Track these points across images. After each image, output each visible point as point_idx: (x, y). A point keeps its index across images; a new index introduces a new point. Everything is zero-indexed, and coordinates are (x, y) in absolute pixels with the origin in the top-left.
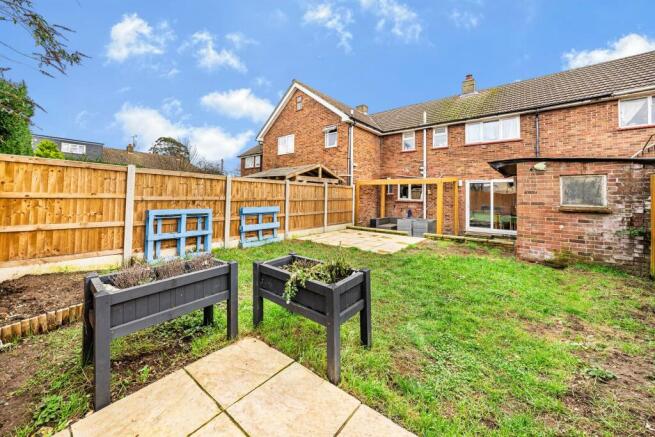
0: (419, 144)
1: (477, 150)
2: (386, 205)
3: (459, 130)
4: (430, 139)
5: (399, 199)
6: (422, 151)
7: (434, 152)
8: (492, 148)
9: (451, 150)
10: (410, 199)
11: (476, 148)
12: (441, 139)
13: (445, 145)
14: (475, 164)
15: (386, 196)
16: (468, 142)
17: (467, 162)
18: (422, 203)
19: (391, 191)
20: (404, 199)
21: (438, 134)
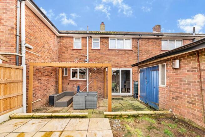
0: (84, 45)
1: (114, 53)
2: (62, 83)
3: (106, 40)
4: (90, 43)
5: (71, 79)
6: (86, 50)
7: (92, 52)
8: (121, 52)
9: (101, 51)
10: (78, 79)
11: (114, 52)
12: (96, 44)
13: (99, 48)
14: (113, 60)
15: (62, 77)
16: (110, 48)
17: (110, 58)
18: (86, 81)
19: (66, 74)
20: (75, 79)
21: (95, 41)
